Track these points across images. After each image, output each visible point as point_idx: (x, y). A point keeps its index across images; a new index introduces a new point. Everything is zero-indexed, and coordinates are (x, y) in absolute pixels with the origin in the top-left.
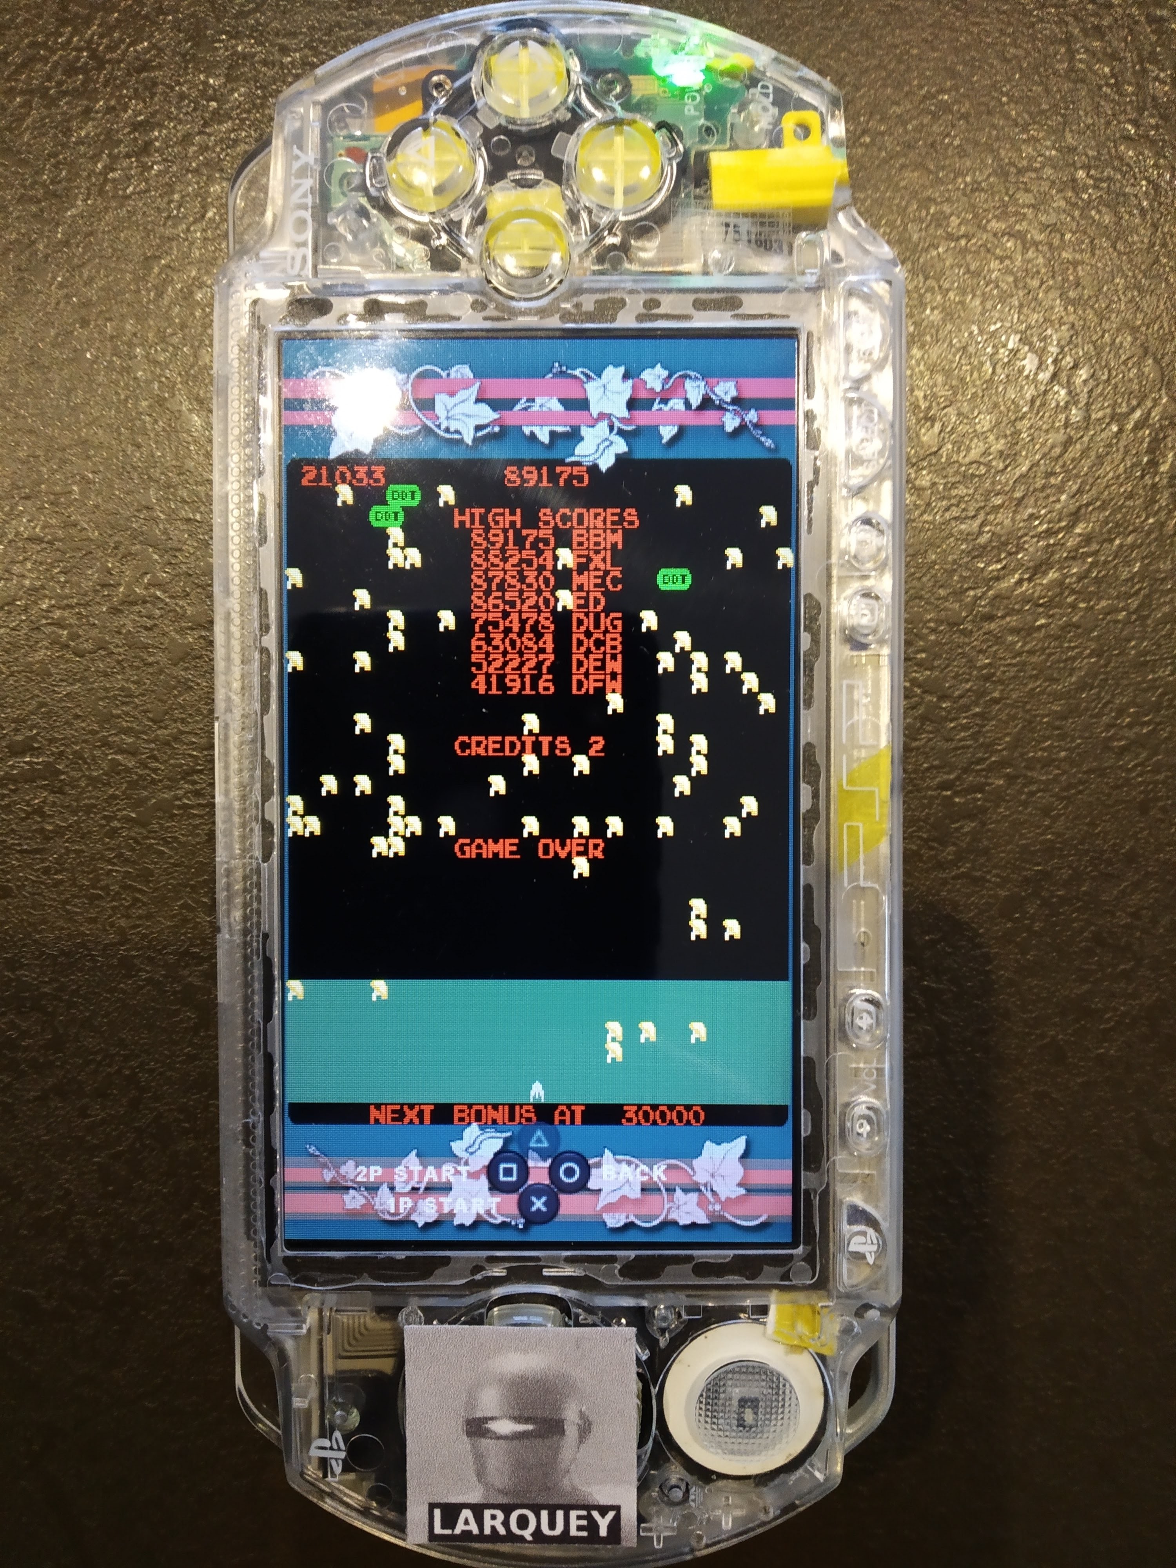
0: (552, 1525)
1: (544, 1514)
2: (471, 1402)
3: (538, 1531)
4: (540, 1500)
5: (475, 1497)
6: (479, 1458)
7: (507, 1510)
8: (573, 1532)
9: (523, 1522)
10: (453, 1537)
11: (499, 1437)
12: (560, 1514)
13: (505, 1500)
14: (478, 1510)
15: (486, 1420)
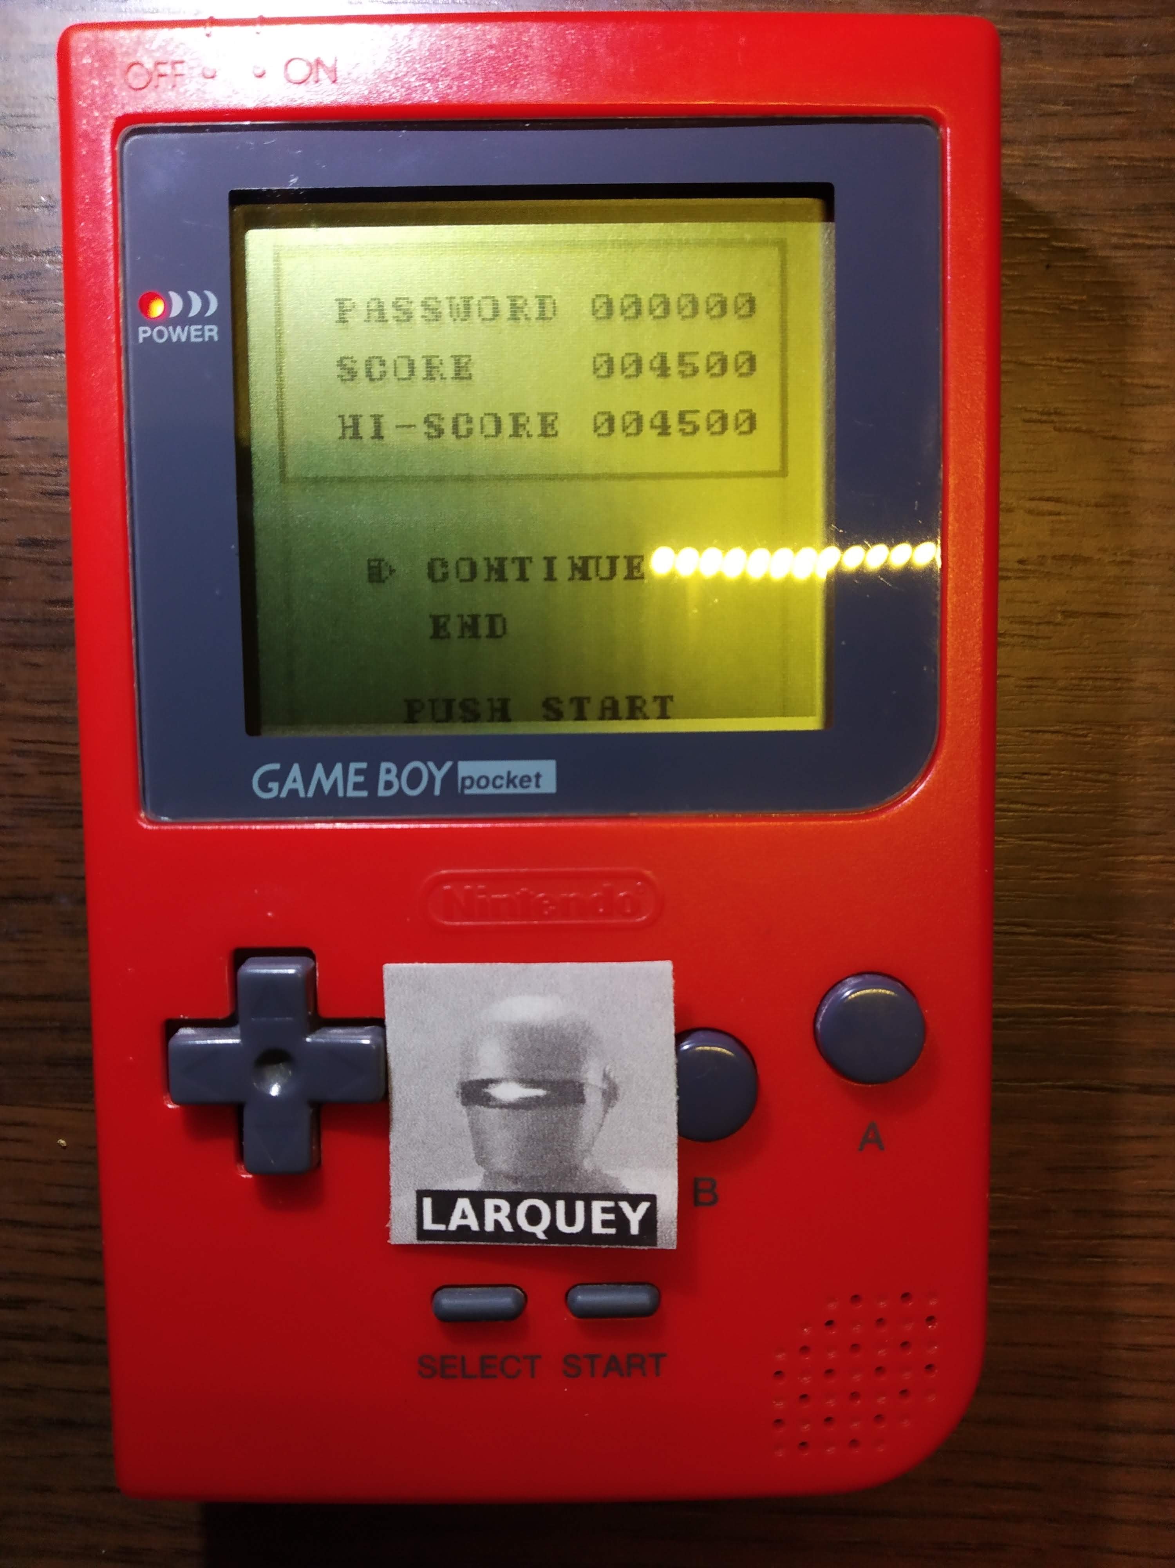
0: (570, 1219)
1: (561, 1205)
2: (468, 1058)
3: (552, 1229)
4: (554, 1187)
5: (474, 1183)
6: (477, 1133)
7: (515, 1199)
8: (597, 1228)
9: (534, 1216)
10: (445, 1235)
11: (502, 1106)
12: (580, 1206)
13: (512, 1188)
14: (477, 1199)
15: (487, 1083)
